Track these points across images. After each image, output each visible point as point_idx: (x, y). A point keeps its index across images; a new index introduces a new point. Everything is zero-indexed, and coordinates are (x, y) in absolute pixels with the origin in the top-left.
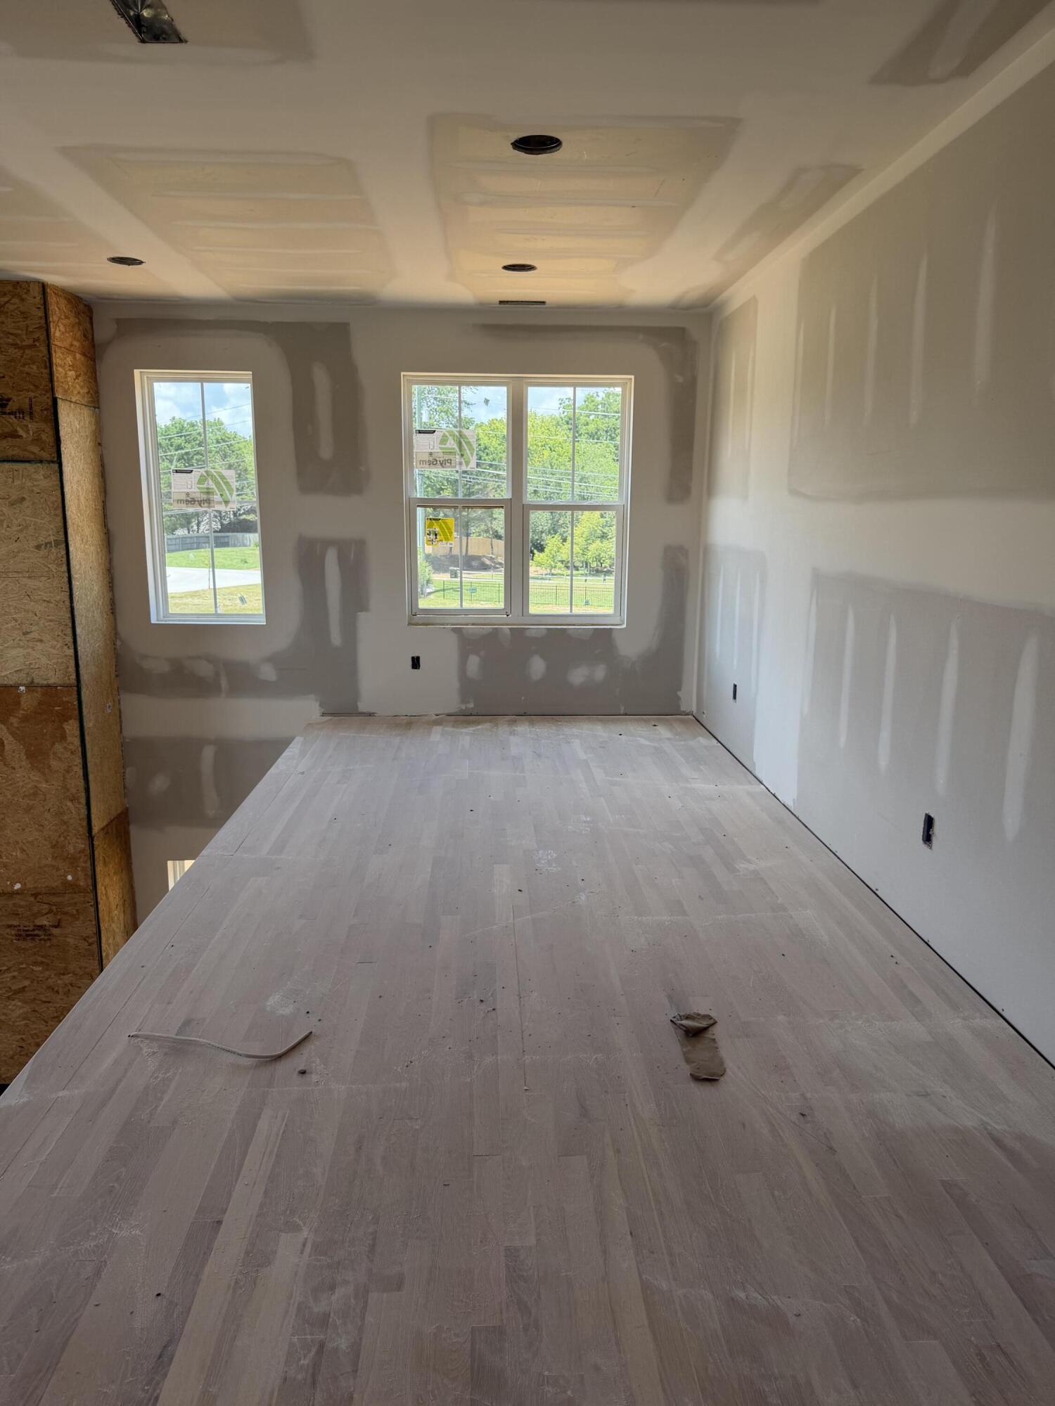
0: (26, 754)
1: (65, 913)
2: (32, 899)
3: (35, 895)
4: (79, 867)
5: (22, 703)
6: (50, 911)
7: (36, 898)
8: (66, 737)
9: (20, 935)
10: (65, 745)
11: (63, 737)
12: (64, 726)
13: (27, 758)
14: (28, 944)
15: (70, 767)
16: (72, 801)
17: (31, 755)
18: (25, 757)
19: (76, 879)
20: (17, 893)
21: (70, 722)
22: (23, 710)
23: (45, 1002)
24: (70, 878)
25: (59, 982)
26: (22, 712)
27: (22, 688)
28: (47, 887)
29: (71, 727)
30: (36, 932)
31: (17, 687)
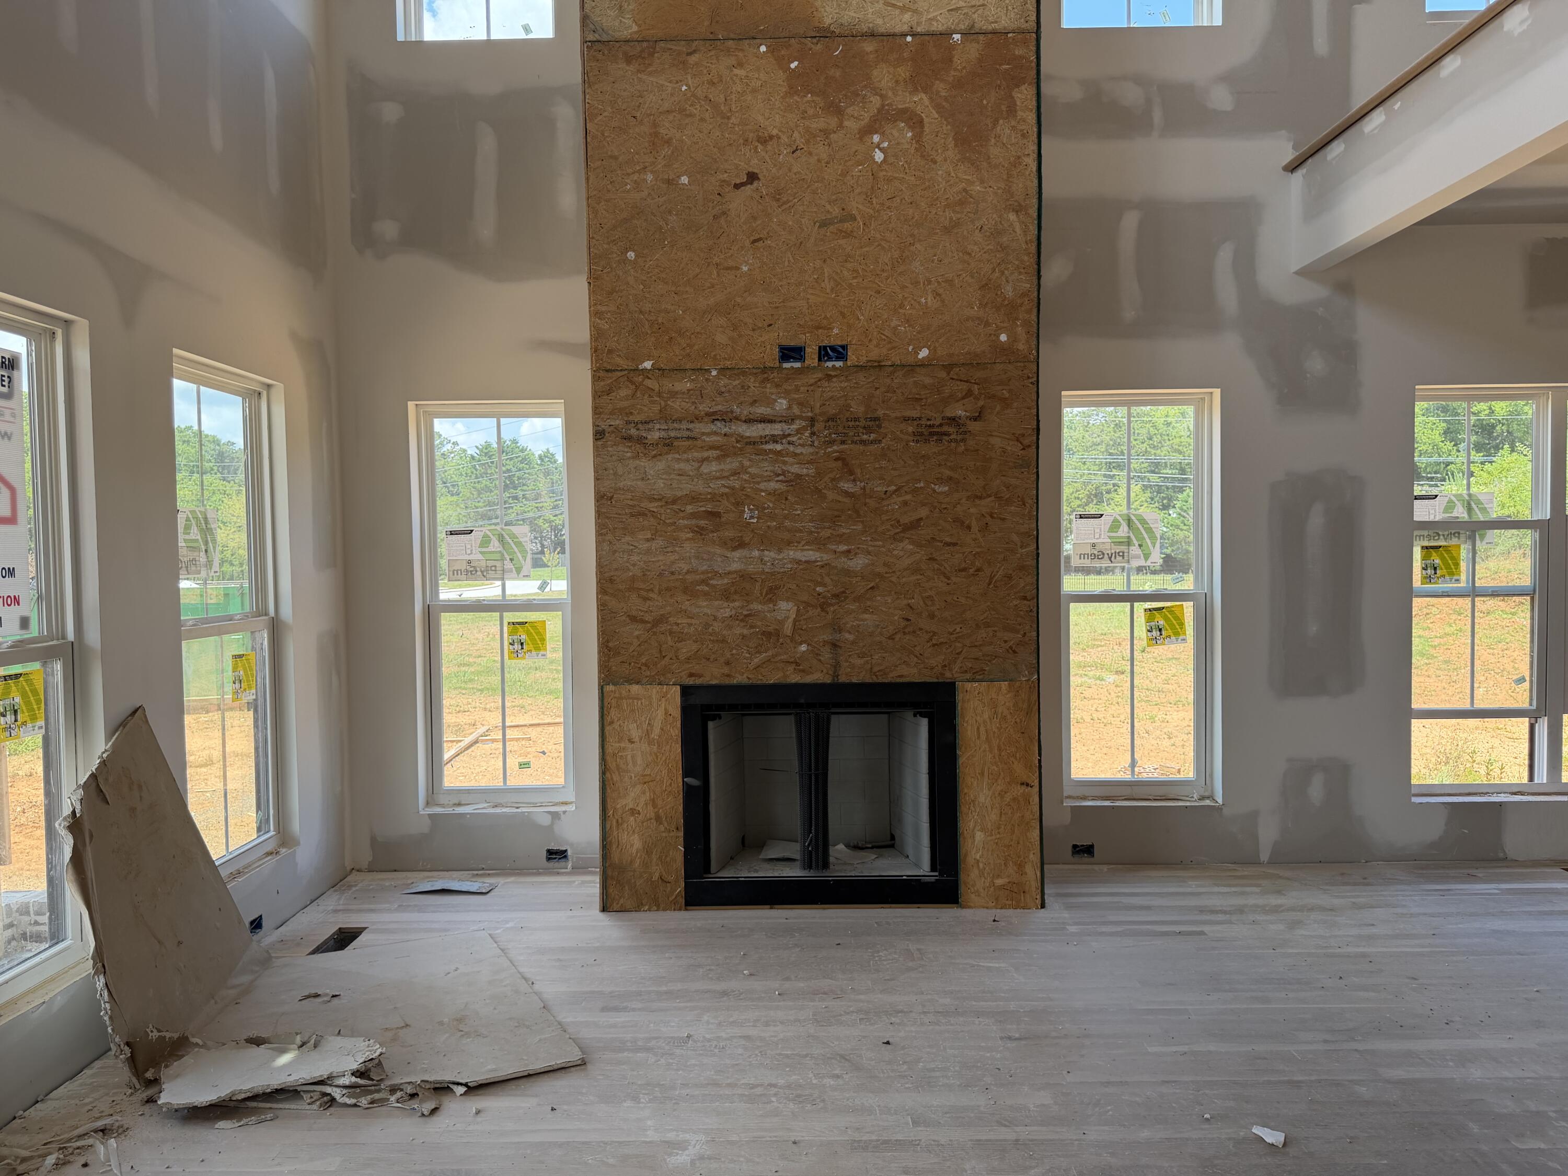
0: (954, 139)
1: (993, 397)
2: (943, 374)
3: (948, 368)
4: (1017, 319)
5: (955, 59)
6: (969, 393)
7: (948, 374)
8: (1016, 112)
9: (921, 434)
10: (1013, 123)
11: (1012, 110)
12: (1013, 94)
13: (956, 146)
14: (930, 448)
15: (1019, 157)
16: (1017, 212)
17: (962, 141)
18: (953, 145)
19: (1013, 338)
20: (922, 364)
21: (1023, 87)
22: (956, 70)
23: (948, 544)
24: (1003, 338)
25: (972, 510)
26: (953, 73)
27: (957, 37)
28: (969, 353)
29: (1024, 95)
30: (945, 429)
31: (948, 34)
